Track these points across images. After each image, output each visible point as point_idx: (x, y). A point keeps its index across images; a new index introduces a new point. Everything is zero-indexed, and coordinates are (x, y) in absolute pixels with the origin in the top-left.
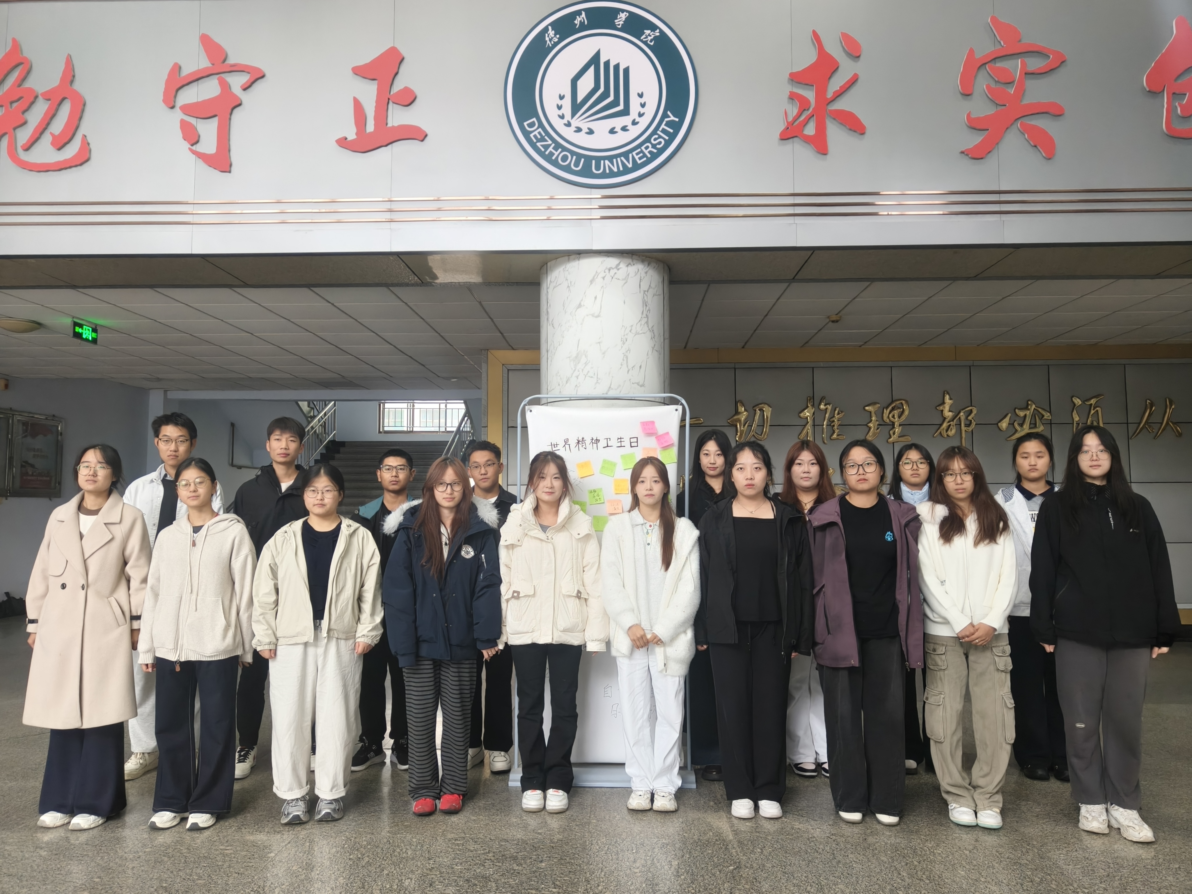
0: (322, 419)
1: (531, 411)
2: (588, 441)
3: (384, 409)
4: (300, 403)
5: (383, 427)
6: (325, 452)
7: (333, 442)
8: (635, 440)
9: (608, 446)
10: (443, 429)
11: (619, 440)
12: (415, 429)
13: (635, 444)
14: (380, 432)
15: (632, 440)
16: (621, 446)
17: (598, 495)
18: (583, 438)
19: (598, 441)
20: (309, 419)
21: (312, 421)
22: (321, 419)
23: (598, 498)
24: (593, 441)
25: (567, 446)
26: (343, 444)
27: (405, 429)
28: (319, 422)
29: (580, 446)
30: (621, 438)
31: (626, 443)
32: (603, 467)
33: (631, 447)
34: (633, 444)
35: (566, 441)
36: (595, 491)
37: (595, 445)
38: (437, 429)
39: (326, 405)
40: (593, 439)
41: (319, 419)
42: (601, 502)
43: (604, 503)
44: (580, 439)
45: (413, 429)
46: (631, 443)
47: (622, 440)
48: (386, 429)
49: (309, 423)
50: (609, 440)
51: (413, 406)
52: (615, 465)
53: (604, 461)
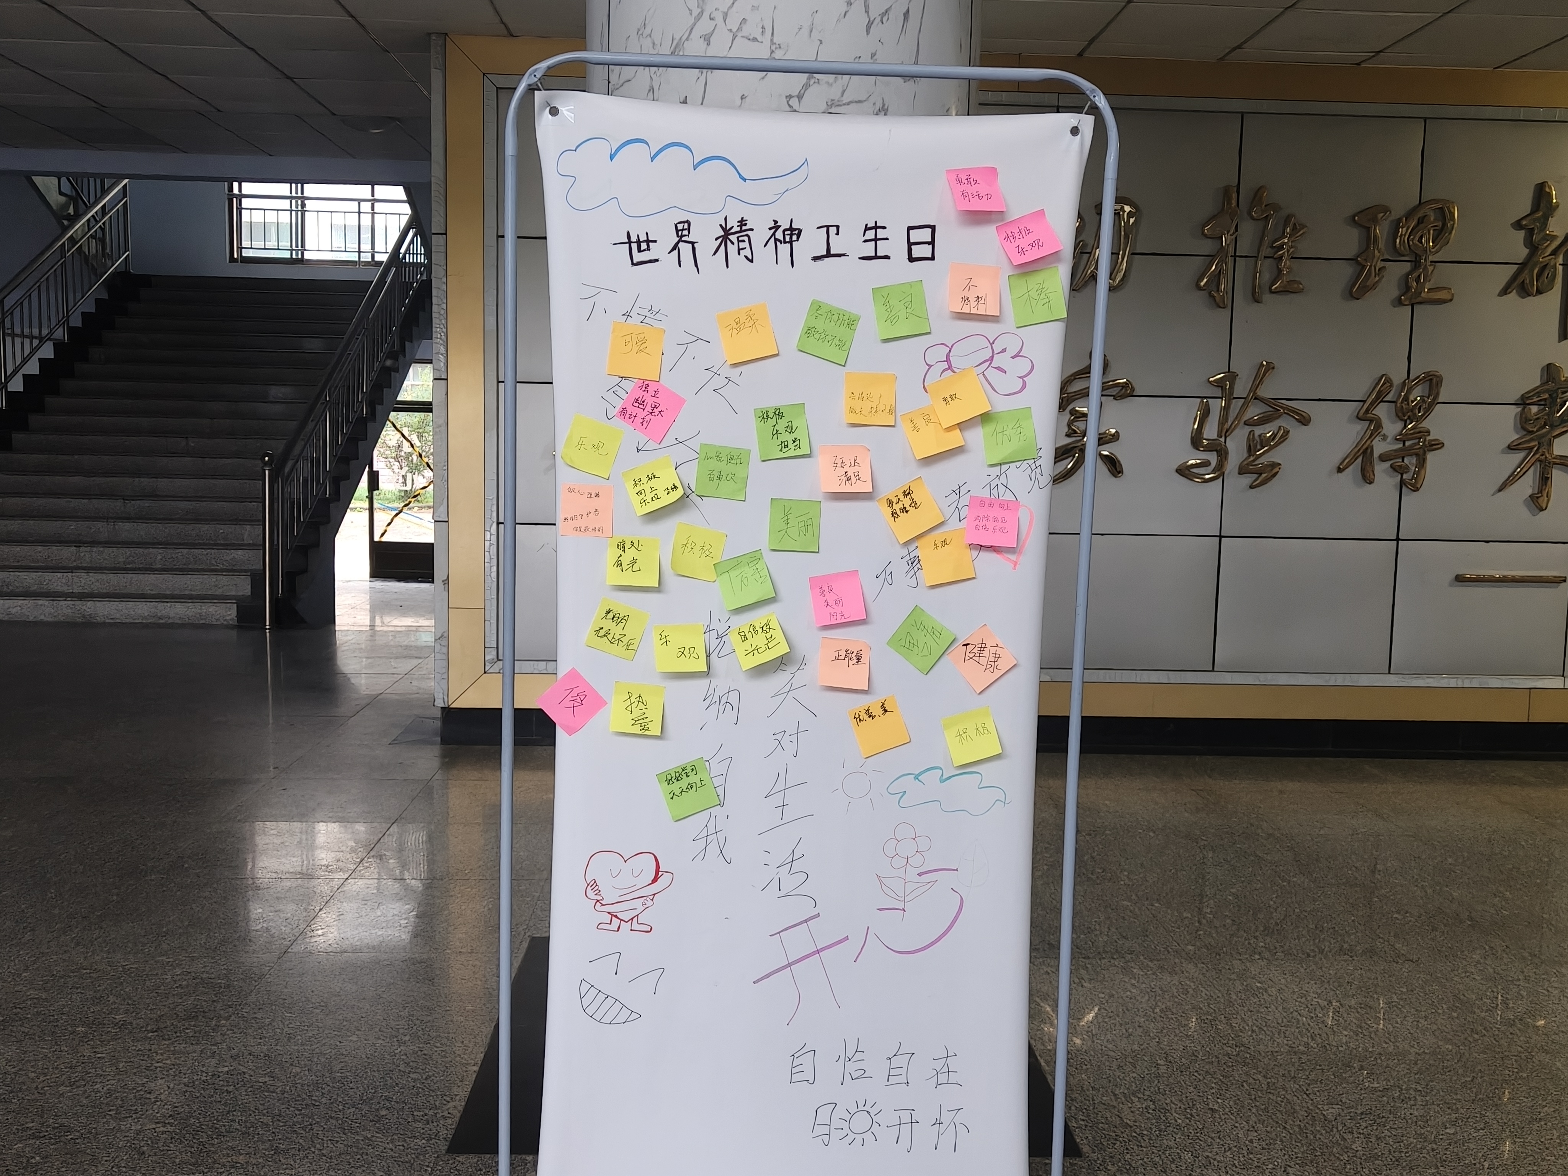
0: (97, 222)
1: (554, 112)
2: (760, 234)
3: (240, 209)
4: (37, 180)
5: (240, 248)
6: (105, 296)
7: (122, 275)
8: (926, 235)
9: (829, 255)
10: (366, 257)
11: (870, 234)
12: (308, 255)
13: (926, 251)
14: (232, 260)
15: (915, 236)
16: (876, 257)
17: (790, 429)
18: (742, 222)
19: (794, 233)
20: (66, 222)
21: (71, 226)
22: (93, 222)
23: (790, 438)
24: (779, 235)
25: (685, 248)
26: (146, 281)
27: (287, 255)
28: (89, 230)
29: (732, 249)
30: (876, 227)
31: (895, 246)
32: (809, 331)
33: (911, 259)
34: (917, 251)
35: (682, 230)
36: (779, 414)
37: (784, 249)
38: (354, 257)
39: (105, 192)
40: (776, 227)
41: (88, 220)
42: (798, 452)
43: (808, 456)
44: (733, 223)
45: (303, 254)
46: (910, 245)
47: (881, 233)
48: (245, 253)
49: (65, 229)
50: (833, 230)
51: (303, 205)
52: (851, 323)
53: (817, 307)
